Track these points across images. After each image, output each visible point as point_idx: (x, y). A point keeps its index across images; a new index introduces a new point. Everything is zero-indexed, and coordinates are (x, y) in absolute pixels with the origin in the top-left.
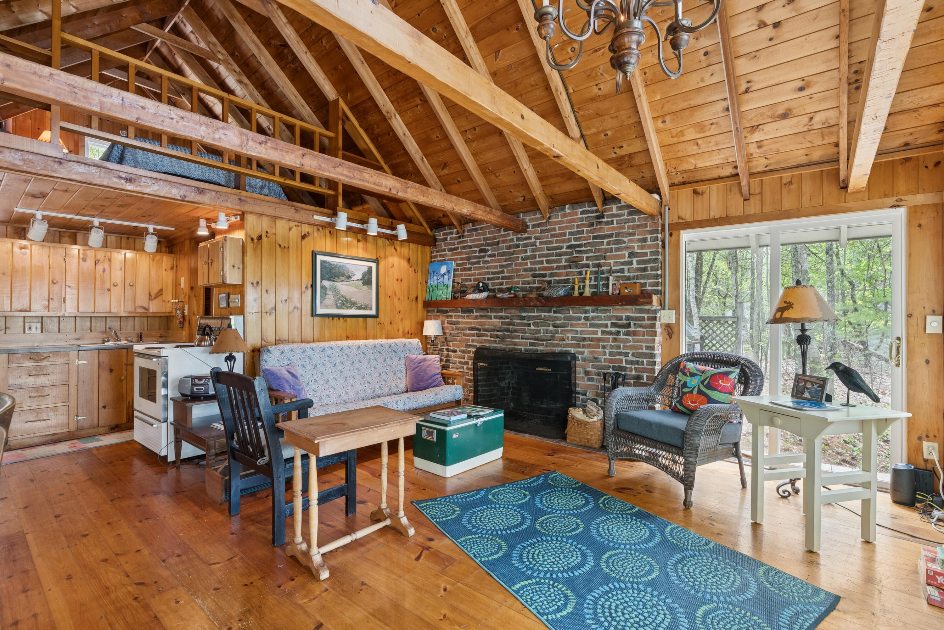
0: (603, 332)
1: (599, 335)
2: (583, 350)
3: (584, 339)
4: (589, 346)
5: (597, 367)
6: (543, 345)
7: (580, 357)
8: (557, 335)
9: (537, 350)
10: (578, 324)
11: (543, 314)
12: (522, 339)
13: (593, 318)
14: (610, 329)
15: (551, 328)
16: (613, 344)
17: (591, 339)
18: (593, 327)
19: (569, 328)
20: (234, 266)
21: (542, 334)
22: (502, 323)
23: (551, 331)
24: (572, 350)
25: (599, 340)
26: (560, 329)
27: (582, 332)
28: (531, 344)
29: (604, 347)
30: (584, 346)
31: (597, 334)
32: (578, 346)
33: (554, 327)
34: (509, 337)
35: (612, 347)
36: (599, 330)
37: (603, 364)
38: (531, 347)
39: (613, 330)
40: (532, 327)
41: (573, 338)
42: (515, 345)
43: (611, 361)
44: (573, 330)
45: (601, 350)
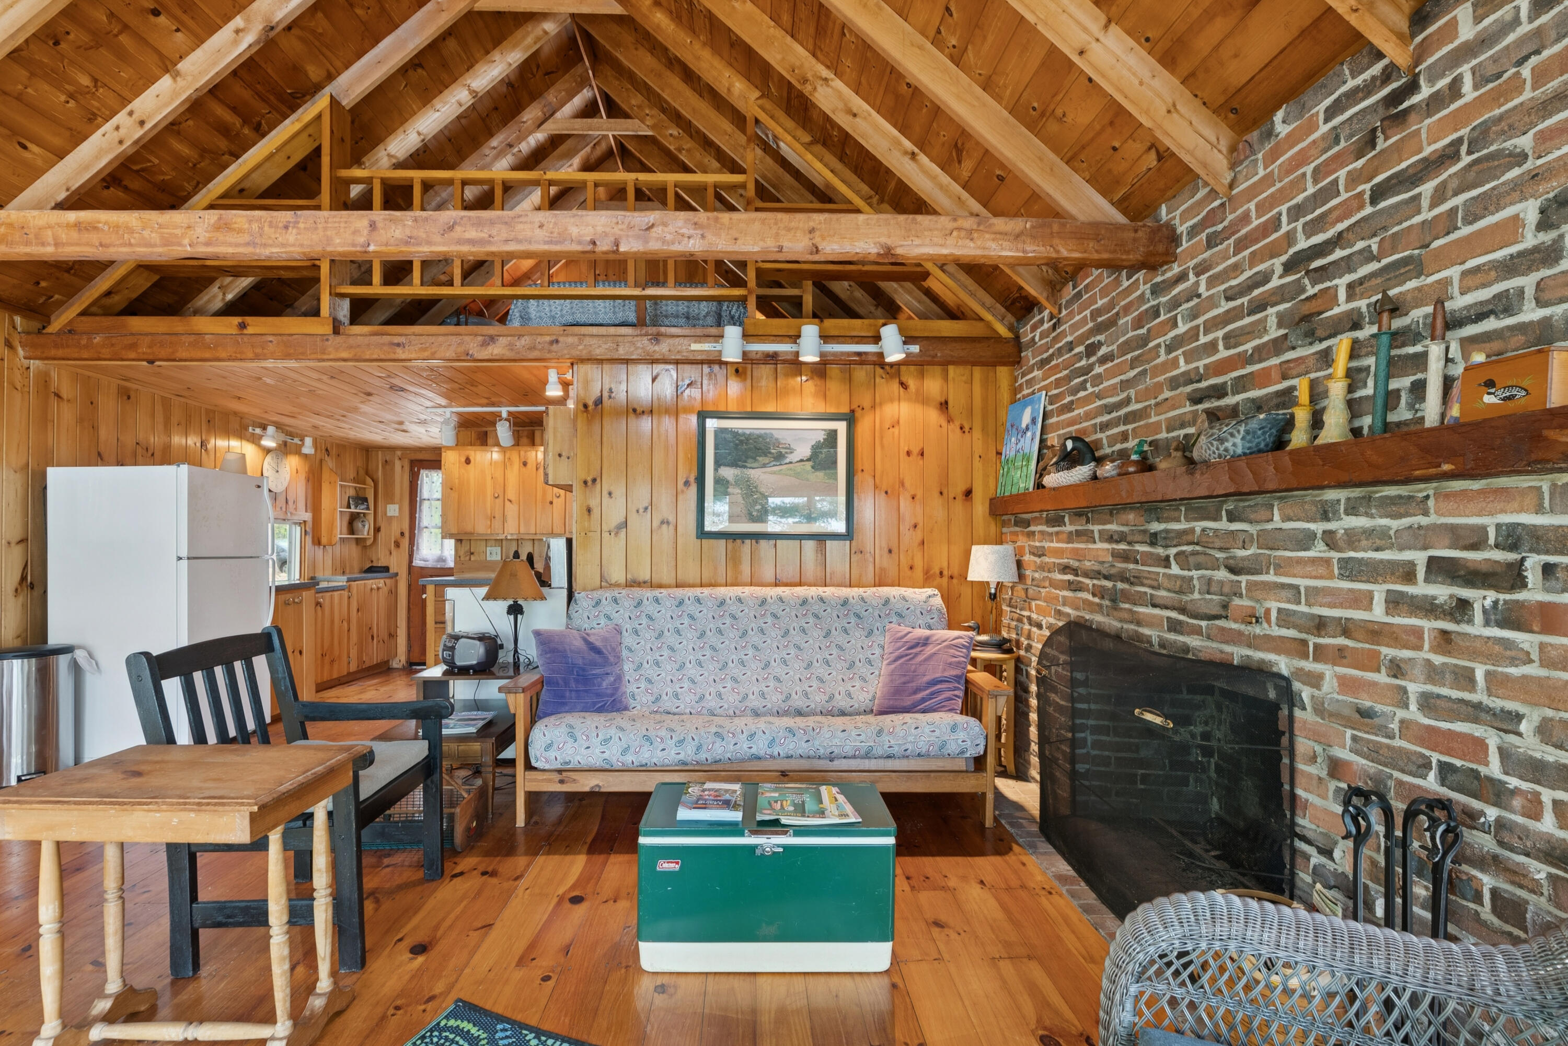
0: (1395, 602)
1: (1378, 613)
2: (1318, 667)
3: (1320, 625)
4: (1340, 656)
5: (1373, 752)
6: (1201, 632)
7: (1306, 694)
8: (1237, 601)
9: (1186, 649)
10: (1300, 561)
11: (1199, 526)
12: (1154, 606)
13: (1353, 539)
14: (1421, 589)
15: (1222, 574)
16: (1438, 660)
17: (1346, 629)
18: (1351, 578)
19: (1271, 577)
20: (560, 455)
21: (1196, 596)
22: (1114, 554)
23: (1221, 583)
24: (1283, 664)
25: (1376, 633)
26: (1243, 579)
27: (1312, 592)
28: (1174, 626)
29: (1397, 669)
30: (1320, 654)
31: (1369, 607)
32: (1299, 649)
33: (1233, 570)
34: (1127, 596)
35: (1433, 673)
36: (1379, 592)
37: (1398, 743)
38: (1173, 637)
39: (1442, 592)
40: (1175, 569)
41: (1285, 618)
42: (1139, 623)
43: (1430, 737)
44: (1283, 586)
45: (1382, 678)
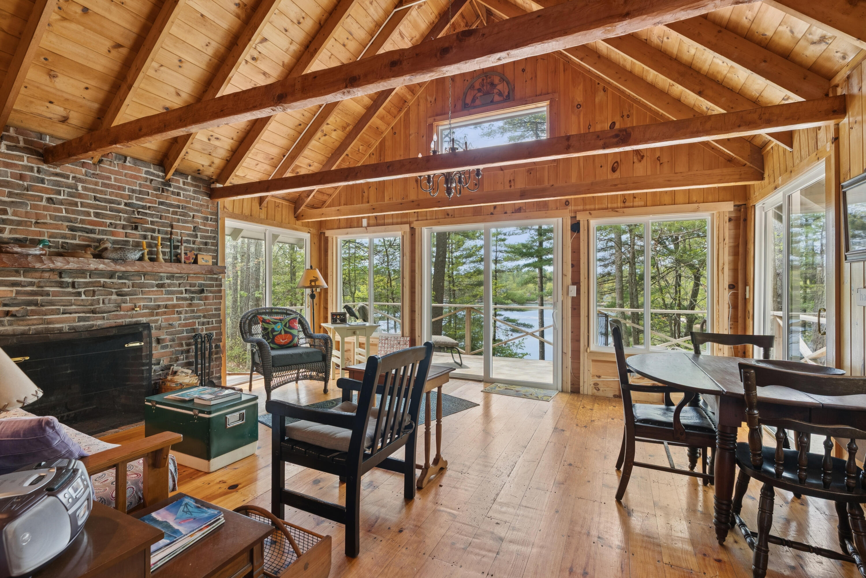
0: (178, 299)
1: (175, 302)
2: (157, 318)
3: (159, 307)
4: (165, 313)
5: (171, 334)
6: (103, 318)
7: (153, 325)
8: (123, 305)
9: (93, 326)
10: (152, 291)
11: (102, 280)
12: (63, 313)
13: (169, 285)
14: (184, 295)
15: (114, 297)
16: (187, 309)
17: (166, 307)
18: (169, 294)
19: (141, 296)
21: (101, 305)
22: (18, 293)
23: (116, 300)
24: (144, 320)
25: (174, 306)
26: (128, 298)
27: (156, 300)
28: (80, 319)
29: (179, 313)
30: (157, 314)
31: (173, 301)
32: (152, 314)
33: (118, 295)
34: (34, 313)
35: (186, 312)
36: (174, 297)
37: (177, 329)
38: (82, 323)
39: (187, 296)
40: (83, 297)
41: (145, 307)
42: (48, 323)
43: (185, 325)
44: (146, 298)
45: (176, 316)
